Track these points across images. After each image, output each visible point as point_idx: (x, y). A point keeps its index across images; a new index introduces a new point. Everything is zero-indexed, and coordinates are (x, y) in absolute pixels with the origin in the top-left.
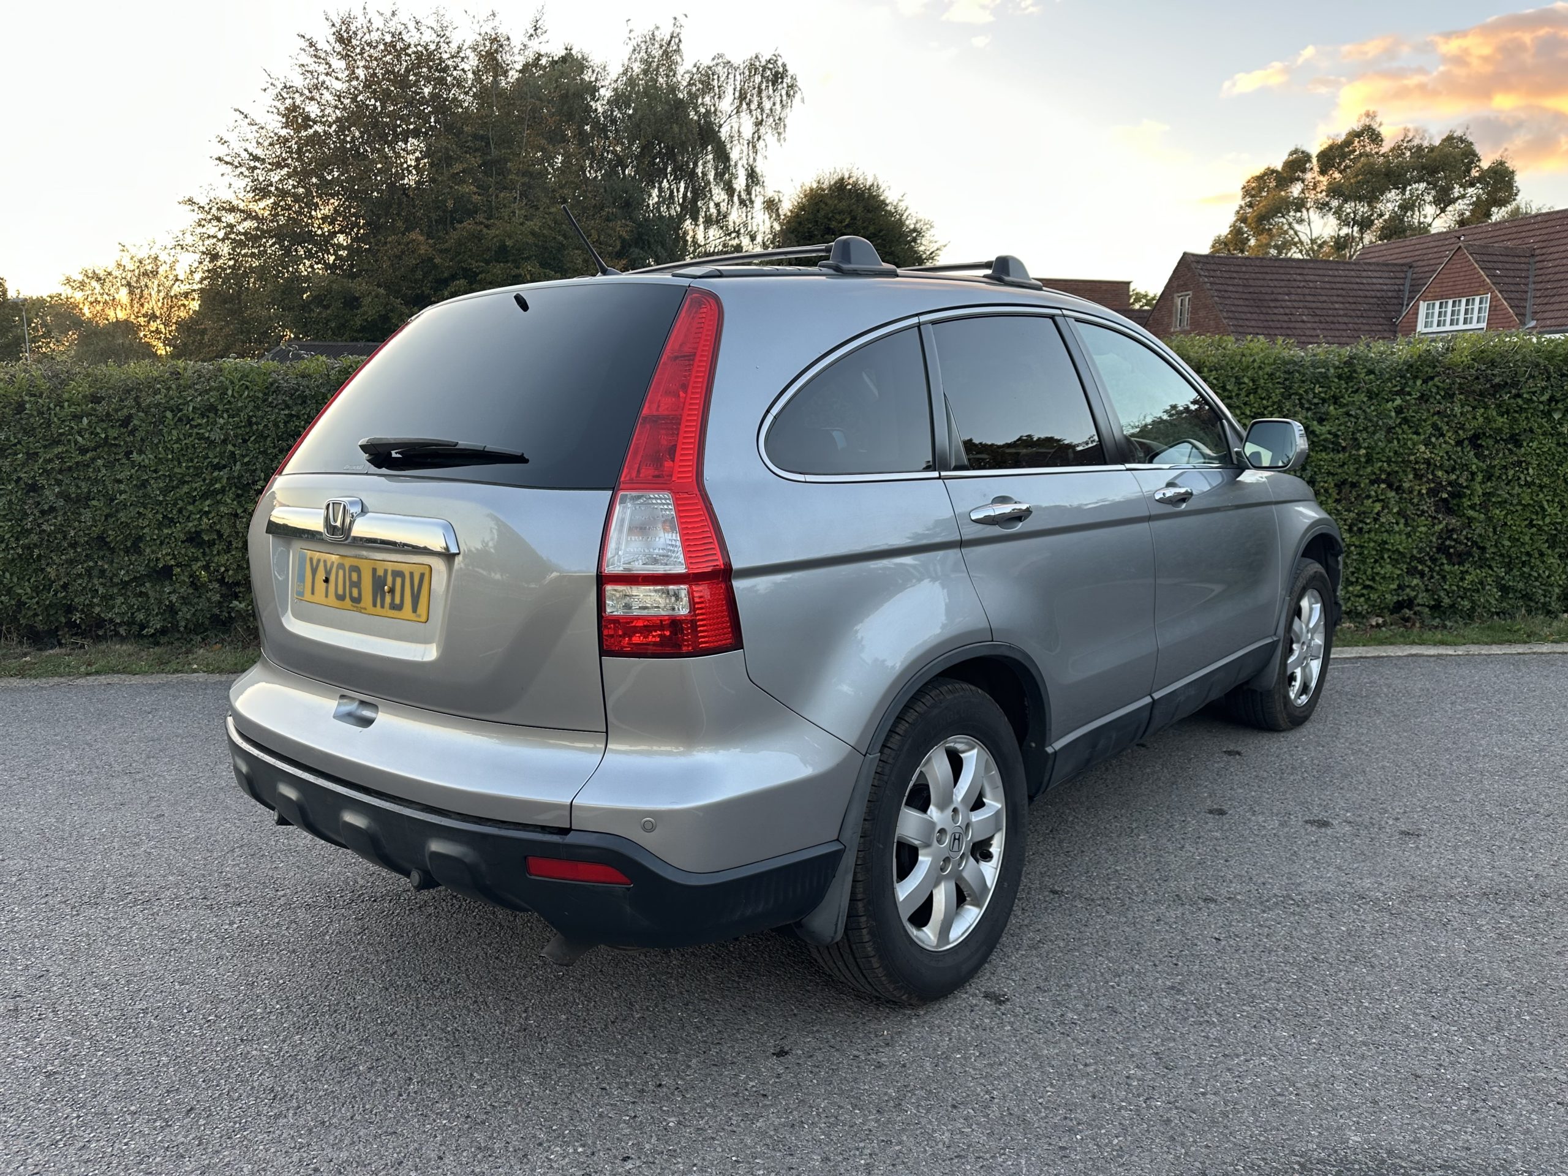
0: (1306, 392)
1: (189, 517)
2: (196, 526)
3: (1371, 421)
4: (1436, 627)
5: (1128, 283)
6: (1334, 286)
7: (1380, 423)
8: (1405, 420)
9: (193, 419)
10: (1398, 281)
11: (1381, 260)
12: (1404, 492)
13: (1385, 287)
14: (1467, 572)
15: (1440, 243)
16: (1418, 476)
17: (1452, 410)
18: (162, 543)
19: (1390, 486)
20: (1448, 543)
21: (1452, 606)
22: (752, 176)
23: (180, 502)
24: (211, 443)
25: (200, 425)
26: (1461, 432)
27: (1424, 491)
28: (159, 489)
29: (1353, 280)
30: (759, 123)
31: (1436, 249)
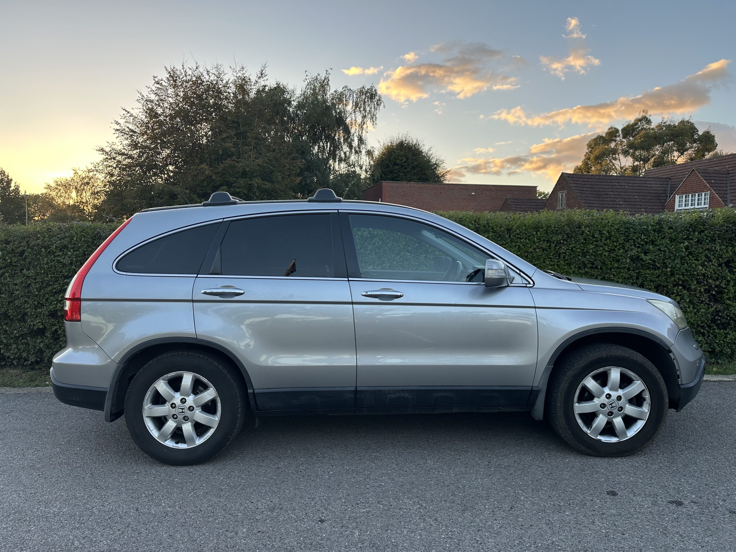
0: (637, 238)
1: (51, 303)
2: (54, 308)
3: (672, 253)
4: (713, 363)
5: (536, 187)
6: (634, 188)
7: (677, 254)
8: (690, 253)
9: (55, 252)
10: (664, 186)
11: (655, 176)
12: (692, 291)
13: (658, 188)
14: (728, 333)
15: (683, 168)
16: (699, 283)
17: (715, 248)
18: (37, 316)
19: (684, 287)
20: (716, 318)
21: (721, 351)
22: (361, 140)
23: (47, 295)
24: (64, 265)
25: (59, 255)
26: (720, 259)
27: (702, 290)
28: (36, 288)
29: (643, 185)
30: (364, 117)
31: (681, 171)
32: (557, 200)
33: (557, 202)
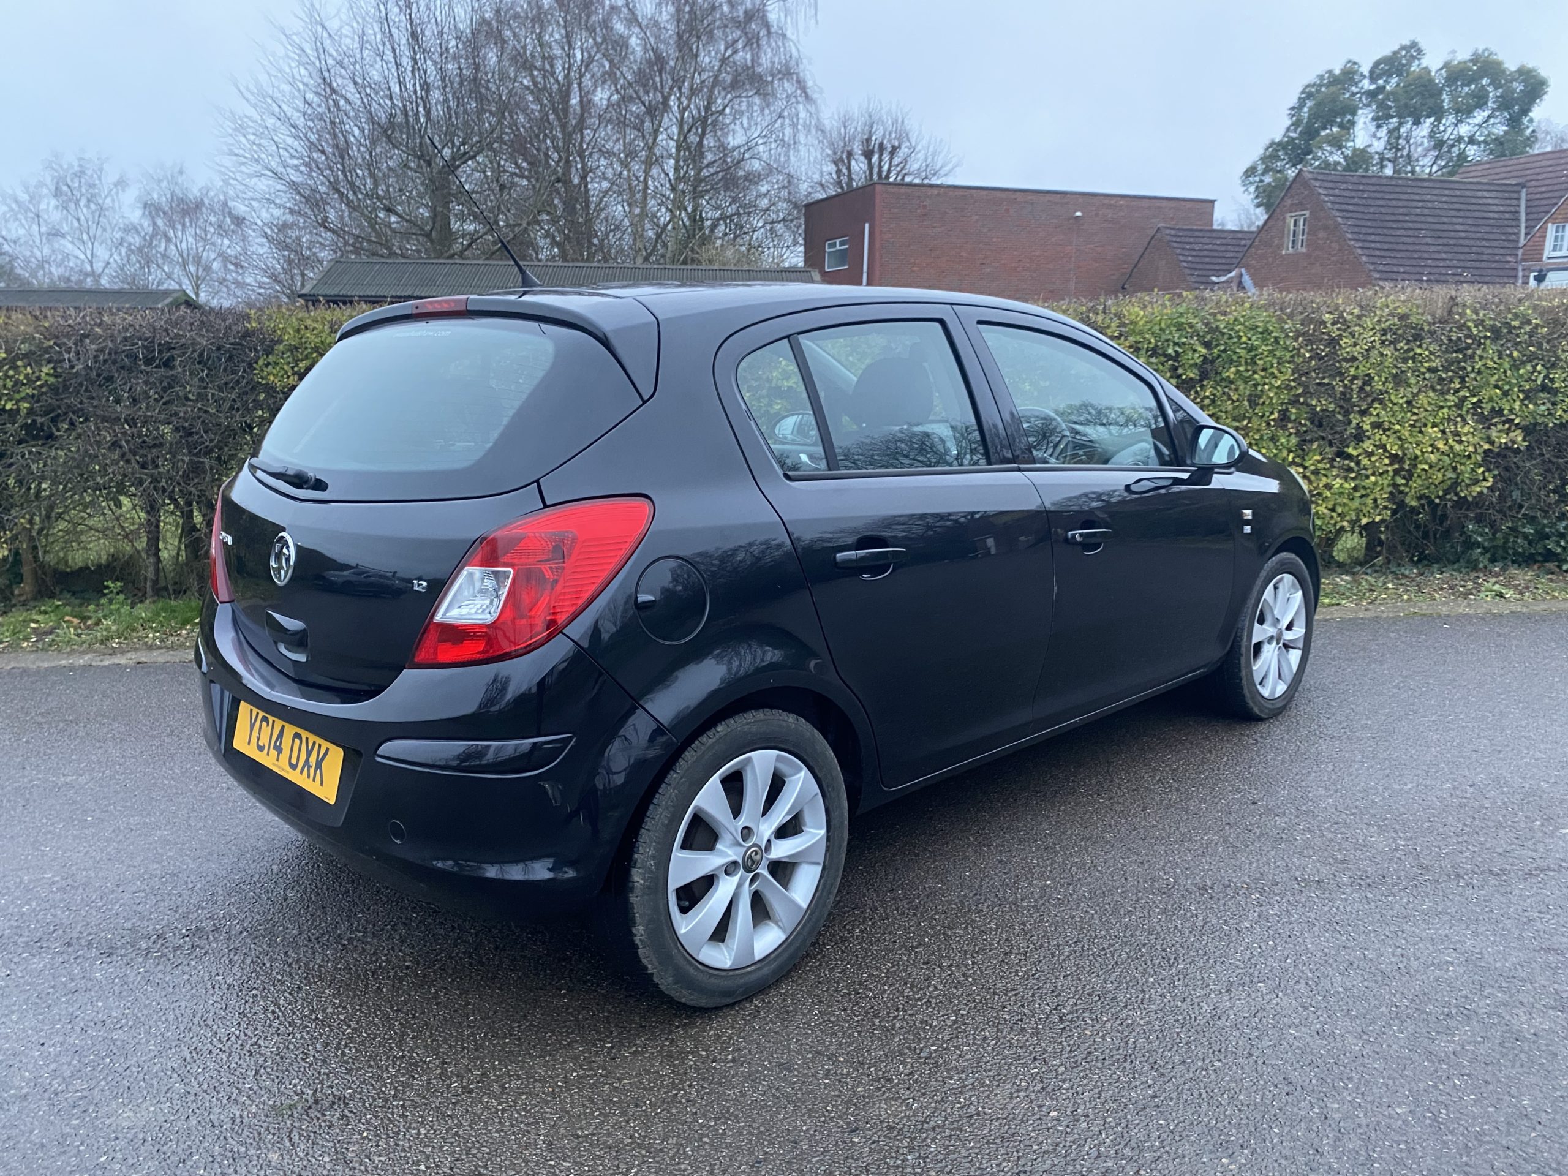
10: (1514, 202)
11: (1488, 179)
29: (1471, 200)
31: (1550, 169)
32: (1282, 233)
33: (1282, 237)
